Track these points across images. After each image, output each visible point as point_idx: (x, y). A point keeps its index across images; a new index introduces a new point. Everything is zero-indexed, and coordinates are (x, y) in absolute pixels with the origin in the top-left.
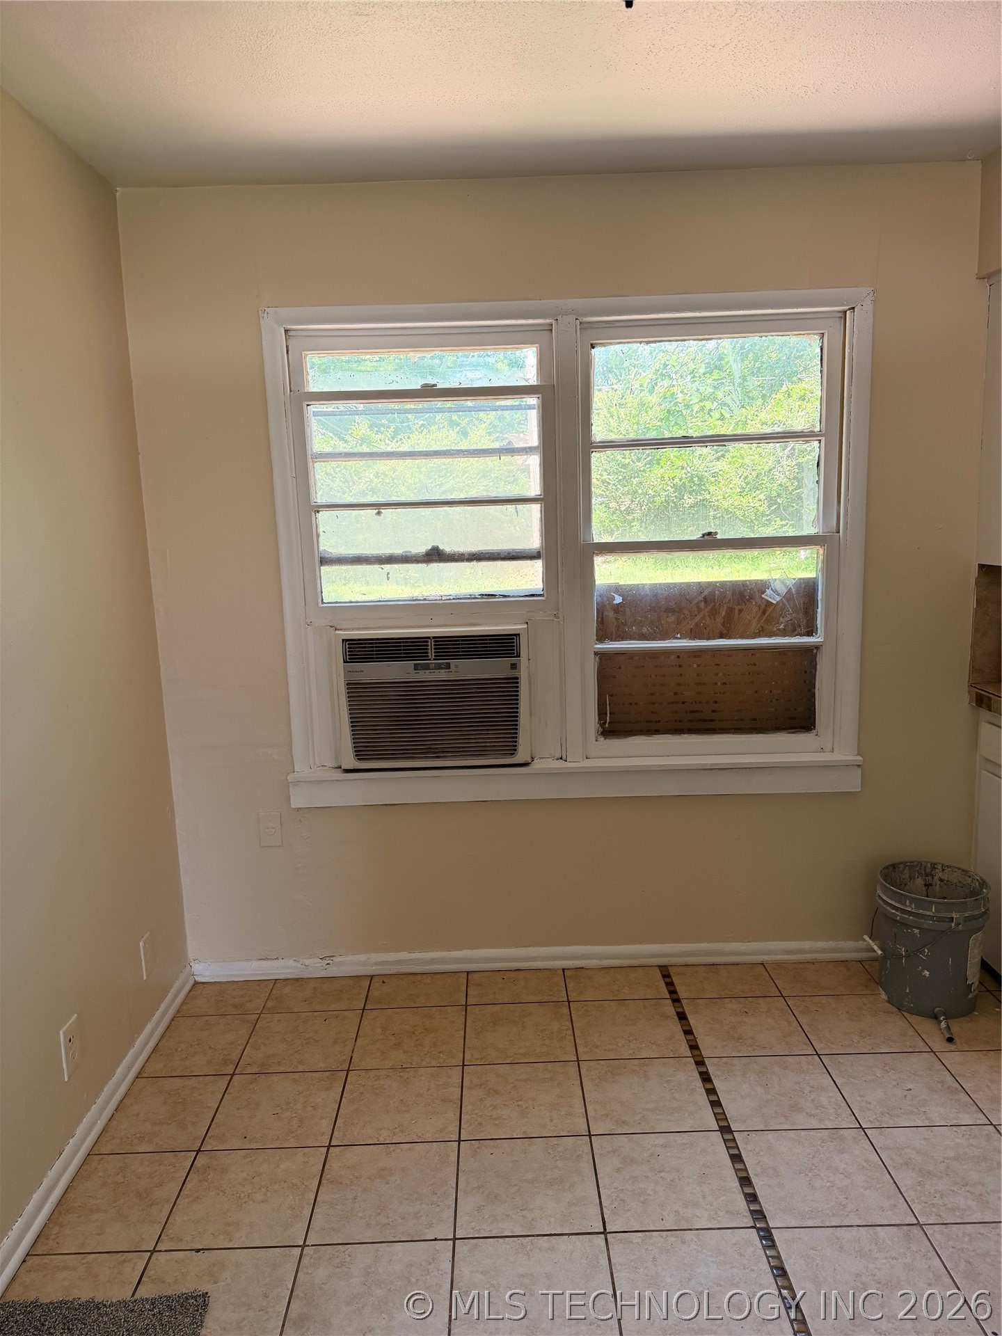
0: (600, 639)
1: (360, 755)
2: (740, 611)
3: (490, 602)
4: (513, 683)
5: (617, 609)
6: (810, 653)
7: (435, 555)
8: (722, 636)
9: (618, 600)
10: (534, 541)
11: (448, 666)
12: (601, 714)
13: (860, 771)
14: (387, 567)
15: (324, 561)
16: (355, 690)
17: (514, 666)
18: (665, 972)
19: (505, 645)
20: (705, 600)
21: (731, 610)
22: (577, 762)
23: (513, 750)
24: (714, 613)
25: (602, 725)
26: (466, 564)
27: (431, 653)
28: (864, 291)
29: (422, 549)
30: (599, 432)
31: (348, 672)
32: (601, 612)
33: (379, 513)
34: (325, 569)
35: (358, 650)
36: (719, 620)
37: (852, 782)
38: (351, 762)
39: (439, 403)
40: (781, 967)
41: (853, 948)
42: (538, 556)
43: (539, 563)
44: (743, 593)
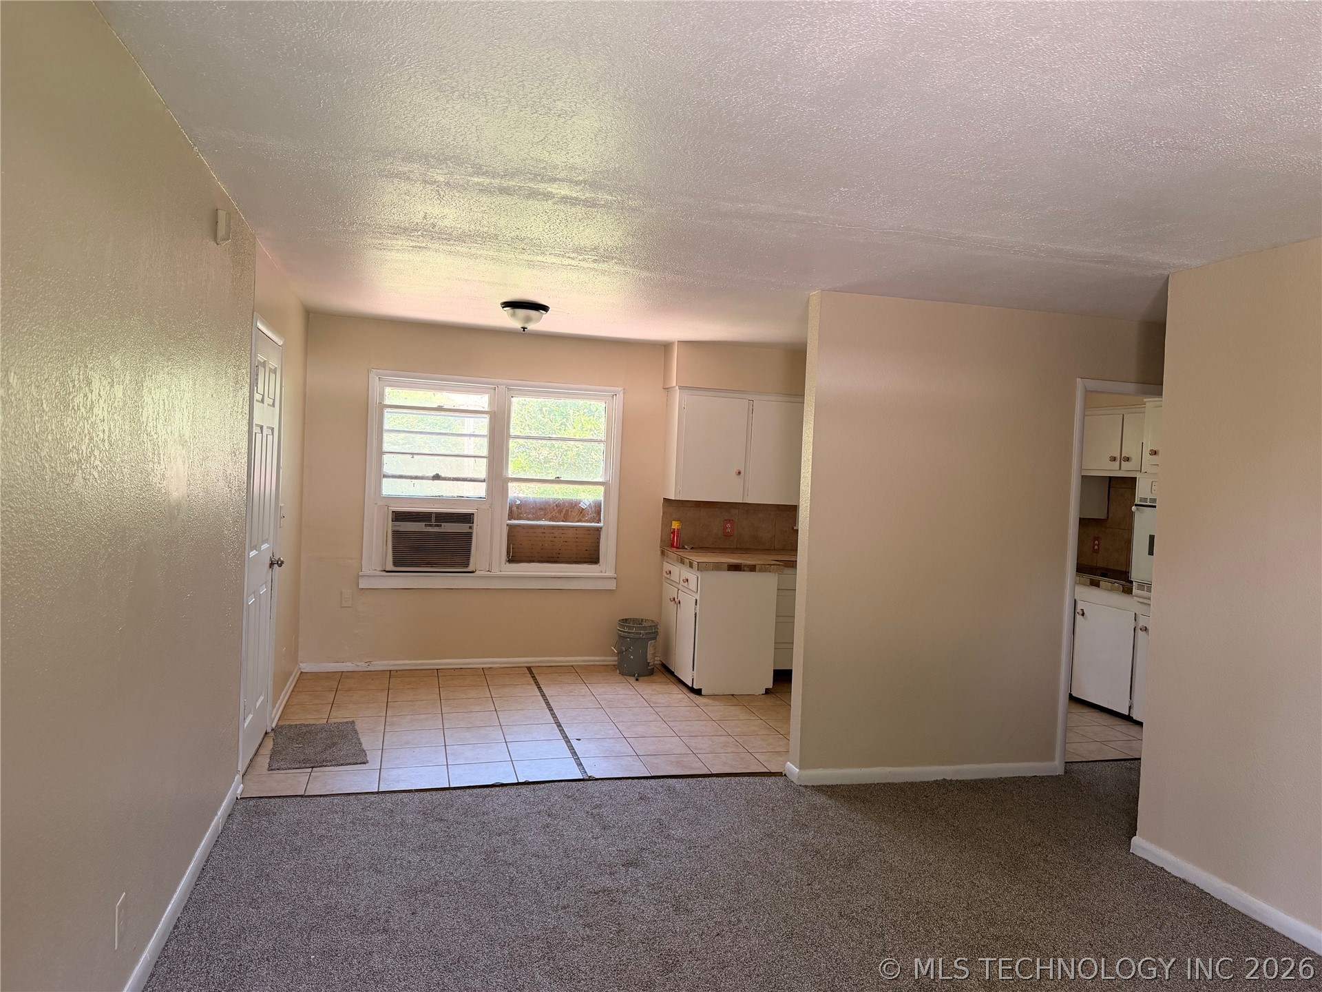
0: (509, 519)
1: (395, 564)
2: (571, 512)
3: (460, 500)
4: (469, 535)
5: (518, 507)
6: (598, 530)
7: (437, 477)
8: (563, 521)
9: (518, 503)
10: (483, 475)
11: (441, 526)
12: (508, 553)
13: (615, 580)
14: (414, 481)
15: (385, 476)
16: (396, 534)
17: (470, 528)
18: (529, 669)
19: (467, 518)
20: (556, 505)
21: (567, 511)
22: (496, 572)
23: (467, 565)
24: (560, 512)
25: (508, 557)
26: (451, 482)
27: (433, 520)
28: (620, 389)
29: (432, 474)
30: (513, 432)
31: (393, 526)
32: (510, 508)
33: (413, 457)
34: (384, 480)
35: (399, 517)
36: (562, 515)
37: (612, 585)
38: (390, 567)
39: (444, 414)
40: (580, 666)
41: (612, 660)
42: (484, 481)
43: (485, 483)
44: (572, 504)
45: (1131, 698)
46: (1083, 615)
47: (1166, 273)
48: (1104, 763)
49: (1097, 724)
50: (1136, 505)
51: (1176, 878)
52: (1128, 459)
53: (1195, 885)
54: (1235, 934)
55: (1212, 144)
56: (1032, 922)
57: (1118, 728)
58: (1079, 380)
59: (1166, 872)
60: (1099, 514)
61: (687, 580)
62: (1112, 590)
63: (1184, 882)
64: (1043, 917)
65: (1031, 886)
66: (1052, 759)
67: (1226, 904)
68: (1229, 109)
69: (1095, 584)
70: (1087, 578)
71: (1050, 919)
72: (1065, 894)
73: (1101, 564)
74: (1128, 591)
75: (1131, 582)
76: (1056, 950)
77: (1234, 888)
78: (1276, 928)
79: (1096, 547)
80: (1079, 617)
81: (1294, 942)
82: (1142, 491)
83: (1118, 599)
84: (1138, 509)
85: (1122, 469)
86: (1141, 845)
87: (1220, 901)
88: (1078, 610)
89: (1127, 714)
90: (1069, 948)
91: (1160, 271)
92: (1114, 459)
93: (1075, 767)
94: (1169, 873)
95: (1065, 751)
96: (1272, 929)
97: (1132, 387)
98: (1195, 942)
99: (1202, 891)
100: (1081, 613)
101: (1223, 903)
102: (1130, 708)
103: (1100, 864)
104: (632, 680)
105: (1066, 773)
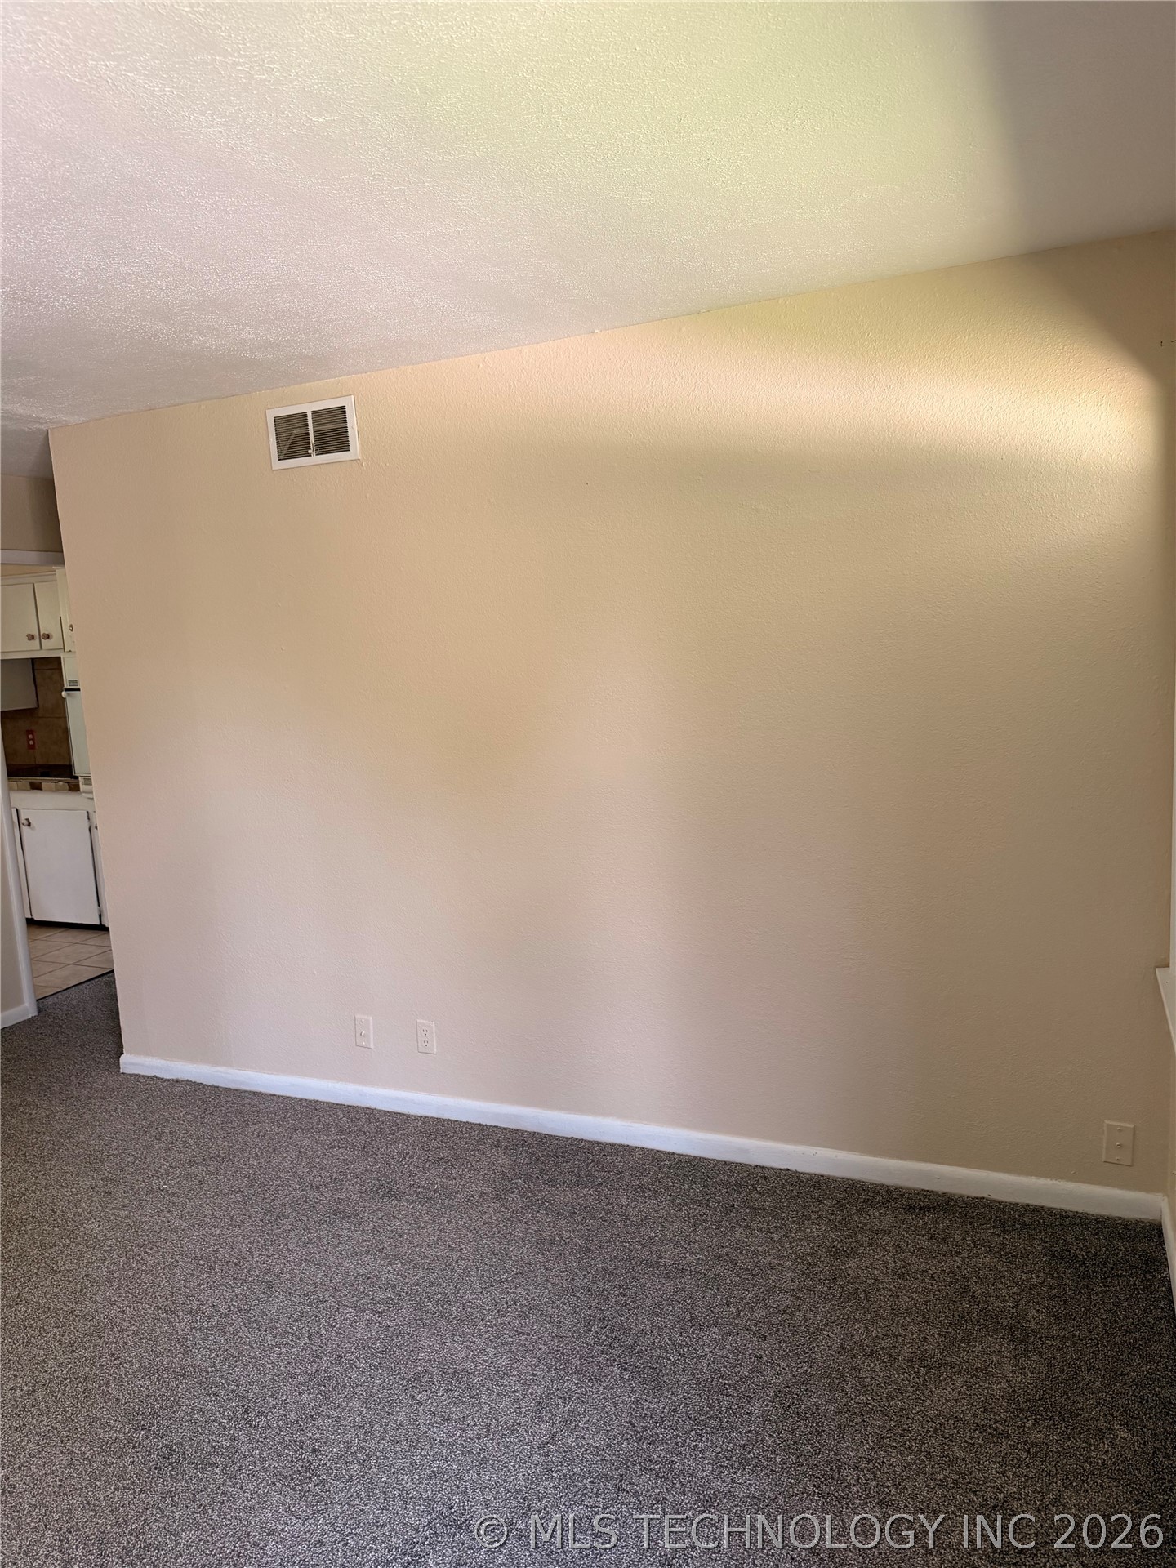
45: (99, 905)
46: (29, 825)
47: (43, 427)
48: (81, 987)
49: (66, 944)
50: (66, 690)
51: (169, 1080)
52: (48, 637)
53: (187, 1081)
54: (229, 1112)
56: (24, 1194)
57: (91, 942)
59: (159, 1078)
60: (25, 702)
62: (57, 790)
63: (177, 1081)
64: (36, 1183)
65: (17, 1156)
66: (20, 1001)
67: (218, 1087)
69: (36, 787)
70: (25, 781)
71: (43, 1182)
72: (57, 1148)
73: (40, 761)
74: (74, 788)
75: (77, 778)
76: (56, 1212)
77: (223, 1069)
78: (263, 1091)
79: (31, 742)
80: (25, 829)
81: (279, 1096)
82: (69, 673)
83: (66, 799)
84: (68, 695)
85: (43, 648)
86: (132, 1062)
87: (212, 1086)
88: (23, 820)
89: (98, 923)
90: (69, 1202)
91: (37, 426)
92: (32, 637)
93: (49, 1001)
94: (162, 1079)
95: (35, 988)
96: (260, 1093)
97: (32, 557)
98: (195, 1137)
99: (195, 1084)
100: (26, 822)
101: (215, 1087)
102: (100, 916)
103: (90, 1098)
105: (39, 1011)
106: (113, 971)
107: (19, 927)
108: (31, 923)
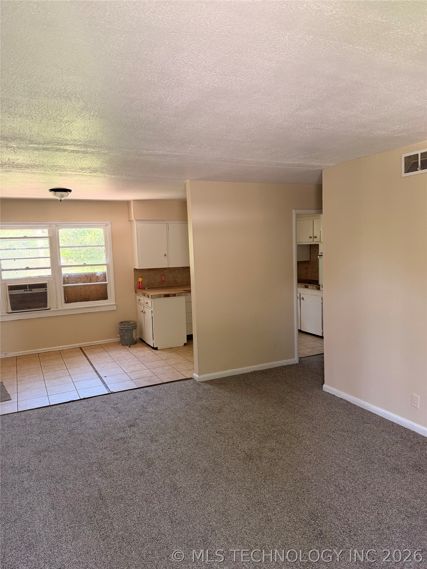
0: (64, 284)
1: (12, 309)
2: (93, 278)
3: (40, 278)
4: (46, 293)
5: (67, 278)
6: (106, 285)
7: (28, 268)
8: (89, 282)
9: (67, 276)
10: (49, 266)
11: (32, 290)
12: (65, 299)
13: (116, 306)
14: (16, 271)
15: (3, 270)
16: (11, 296)
17: (46, 290)
18: (80, 348)
19: (44, 286)
20: (85, 276)
21: (91, 278)
22: (60, 308)
23: (46, 307)
24: (87, 278)
25: (65, 301)
26: (34, 270)
27: (28, 288)
28: (109, 222)
29: (24, 267)
30: (61, 244)
31: (9, 292)
32: (64, 279)
33: (15, 260)
34: (3, 272)
35: (11, 288)
36: (89, 280)
37: (115, 308)
38: (10, 311)
39: (27, 239)
40: (103, 344)
41: (118, 340)
42: (50, 268)
43: (50, 269)
44: (93, 274)
45: (322, 330)
46: (303, 299)
47: (321, 168)
48: (313, 356)
49: (311, 341)
50: (319, 256)
51: (339, 398)
52: (316, 237)
53: (345, 400)
54: (359, 416)
55: (328, 127)
56: (288, 423)
57: (318, 342)
58: (293, 210)
59: (335, 396)
60: (306, 258)
61: (147, 303)
62: (313, 289)
63: (342, 399)
64: (291, 421)
65: (287, 409)
66: (294, 357)
67: (356, 405)
68: (332, 116)
69: (307, 287)
70: (303, 285)
71: (294, 421)
72: (299, 411)
73: (309, 278)
74: (318, 289)
75: (320, 285)
76: (296, 433)
77: (358, 399)
78: (373, 412)
79: (307, 272)
80: (301, 300)
81: (378, 416)
82: (321, 250)
83: (315, 292)
84: (320, 257)
85: (314, 241)
86: (326, 387)
87: (354, 404)
88: (301, 298)
89: (322, 336)
90: (301, 431)
91: (319, 168)
92: (311, 237)
93: (303, 359)
94: (337, 397)
95: (299, 353)
96: (371, 412)
97: (313, 211)
98: (345, 421)
99: (347, 402)
100: (302, 298)
101: (355, 405)
102: (322, 333)
103: (312, 396)
104: (127, 347)
105: (299, 362)
106: (323, 354)
107: (296, 332)
108: (300, 331)
